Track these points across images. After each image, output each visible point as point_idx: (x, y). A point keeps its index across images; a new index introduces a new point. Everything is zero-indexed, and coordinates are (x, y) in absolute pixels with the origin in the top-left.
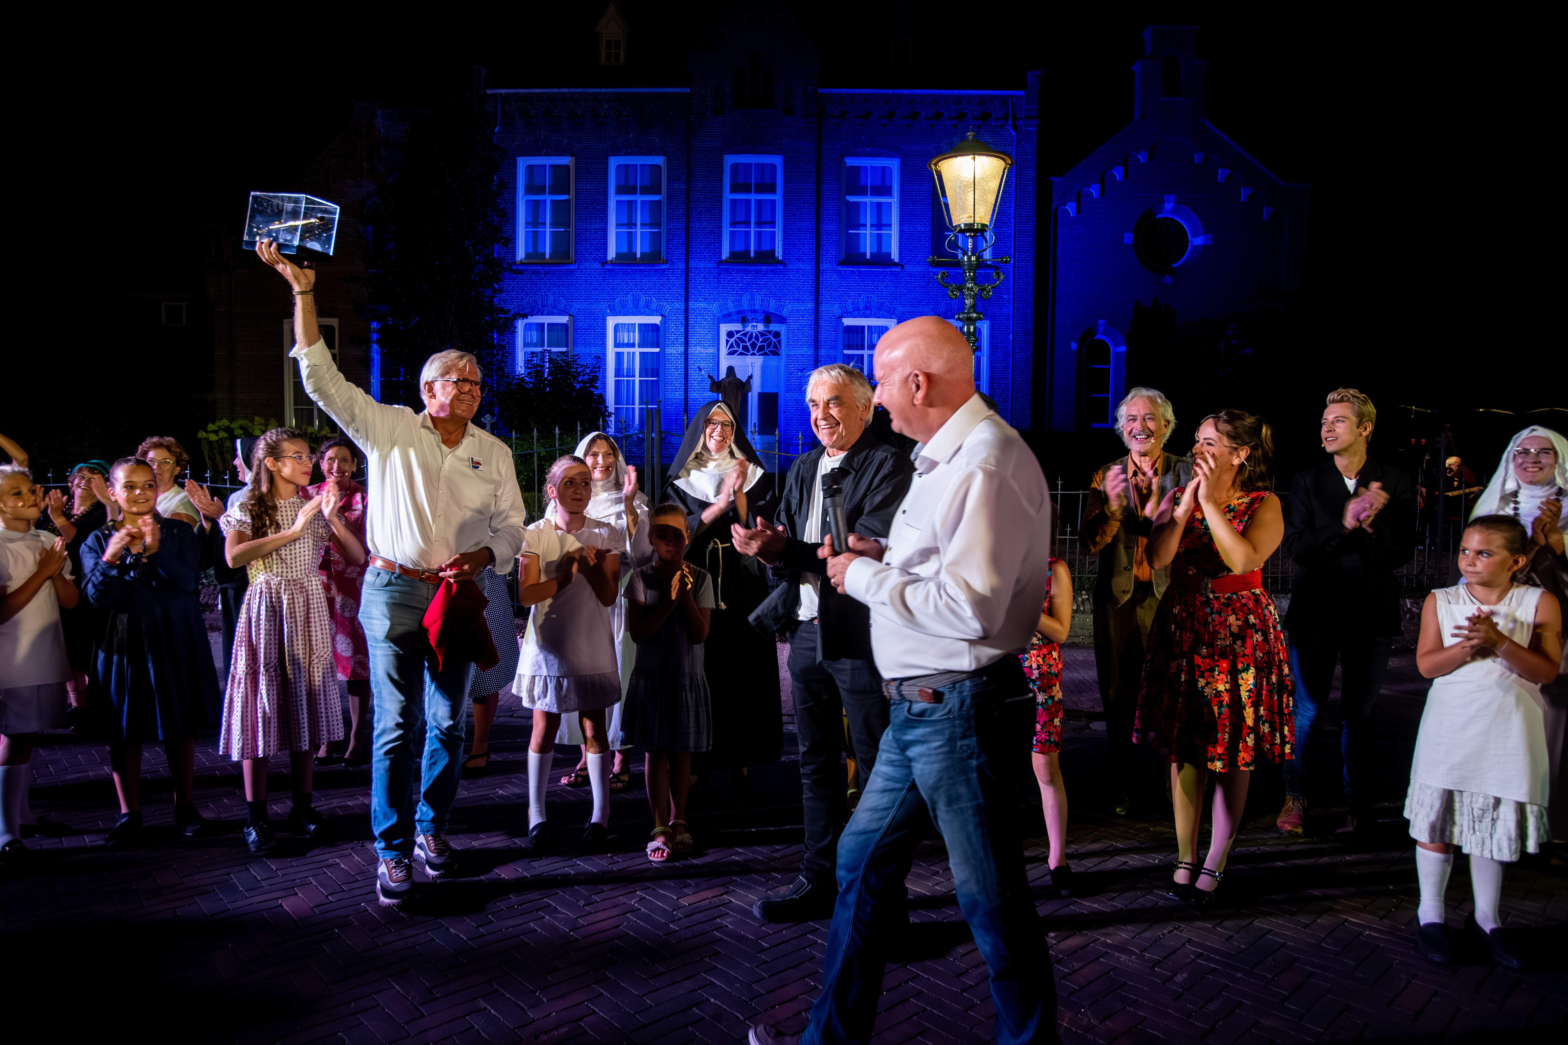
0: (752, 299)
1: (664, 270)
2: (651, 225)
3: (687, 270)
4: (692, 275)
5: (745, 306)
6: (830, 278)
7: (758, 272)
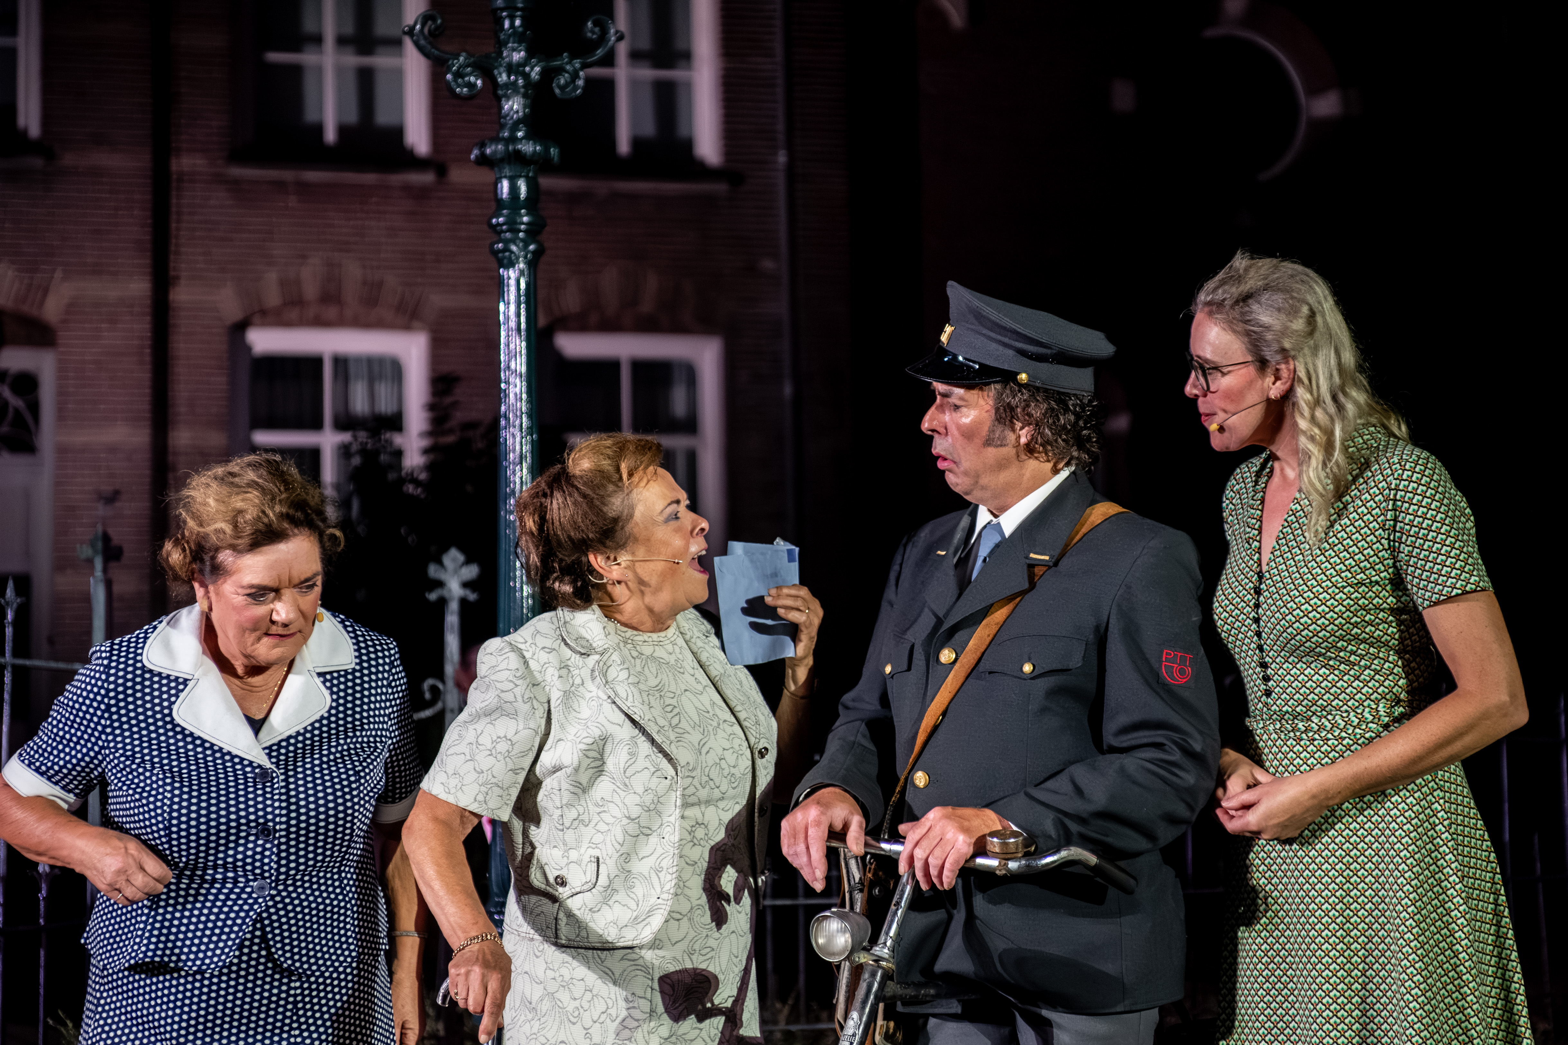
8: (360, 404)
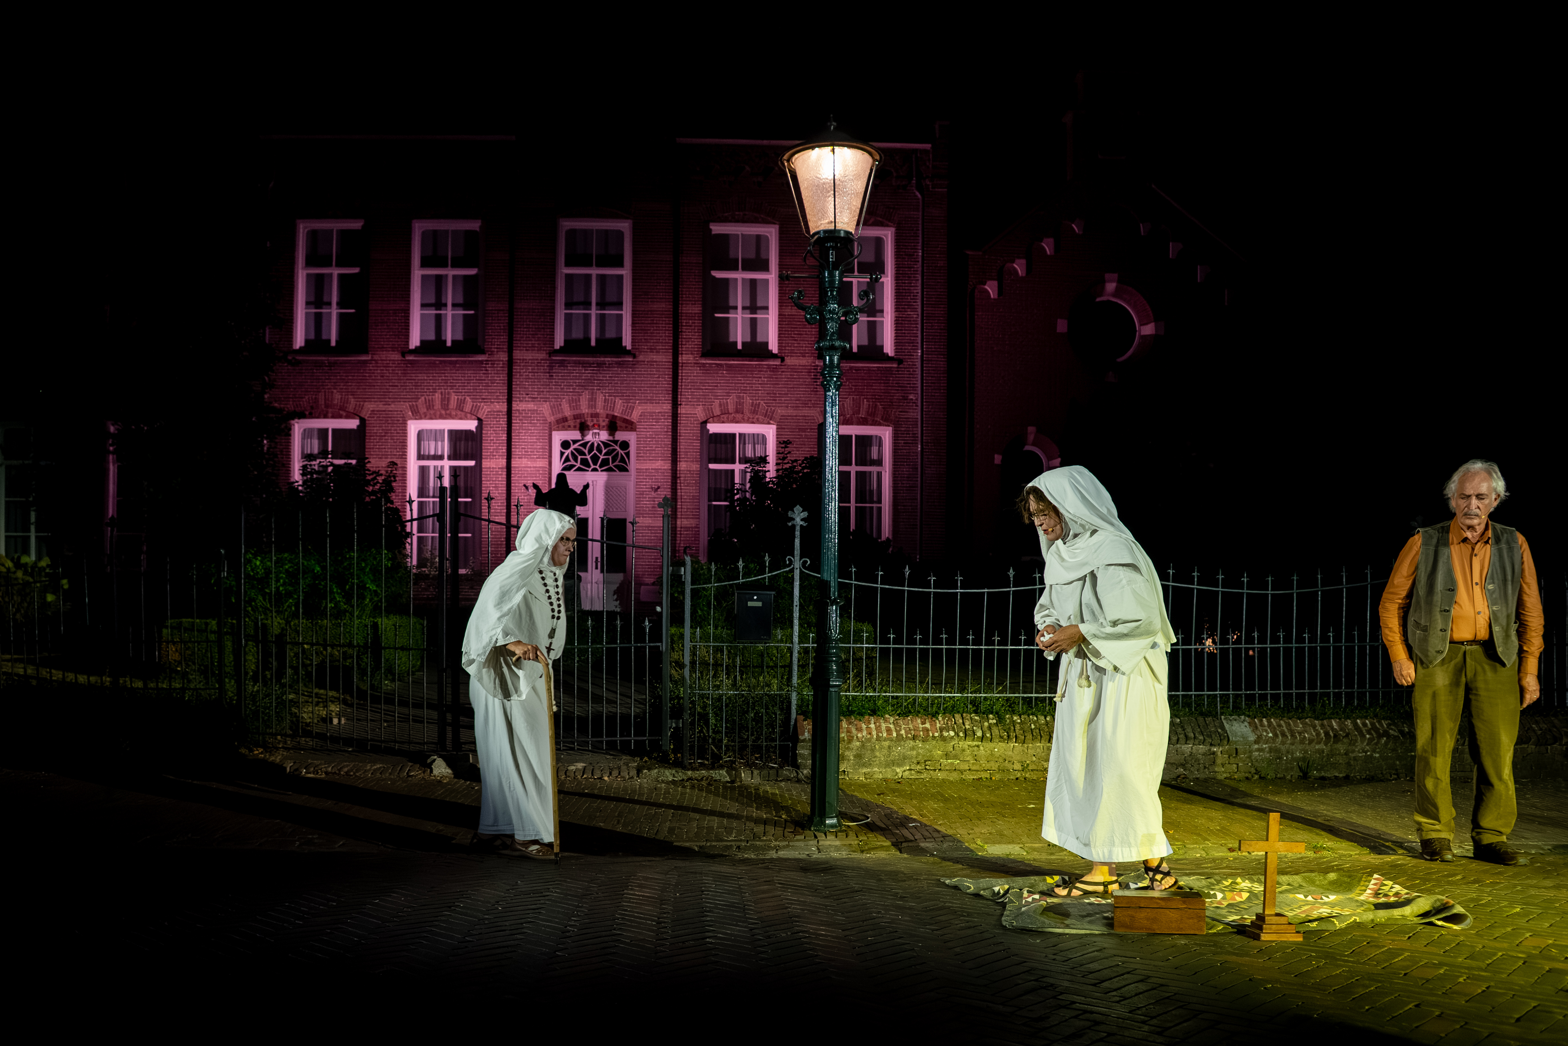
0: (592, 400)
1: (481, 362)
2: (465, 306)
3: (510, 363)
4: (516, 368)
5: (585, 409)
6: (690, 375)
7: (600, 365)
8: (749, 454)
